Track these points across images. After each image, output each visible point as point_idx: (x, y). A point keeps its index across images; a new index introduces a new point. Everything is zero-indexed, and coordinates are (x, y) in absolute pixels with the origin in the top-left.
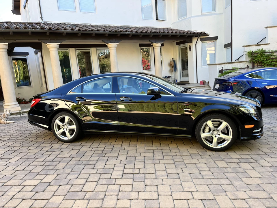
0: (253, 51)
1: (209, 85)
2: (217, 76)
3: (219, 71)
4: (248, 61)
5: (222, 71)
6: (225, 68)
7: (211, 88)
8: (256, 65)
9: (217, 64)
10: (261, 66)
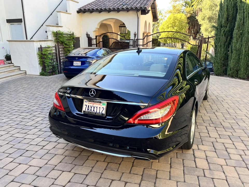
0: (57, 32)
1: (13, 64)
2: (36, 53)
3: (39, 48)
4: (53, 40)
5: (41, 49)
6: (43, 46)
7: (19, 68)
8: (60, 44)
9: (35, 40)
10: (62, 45)
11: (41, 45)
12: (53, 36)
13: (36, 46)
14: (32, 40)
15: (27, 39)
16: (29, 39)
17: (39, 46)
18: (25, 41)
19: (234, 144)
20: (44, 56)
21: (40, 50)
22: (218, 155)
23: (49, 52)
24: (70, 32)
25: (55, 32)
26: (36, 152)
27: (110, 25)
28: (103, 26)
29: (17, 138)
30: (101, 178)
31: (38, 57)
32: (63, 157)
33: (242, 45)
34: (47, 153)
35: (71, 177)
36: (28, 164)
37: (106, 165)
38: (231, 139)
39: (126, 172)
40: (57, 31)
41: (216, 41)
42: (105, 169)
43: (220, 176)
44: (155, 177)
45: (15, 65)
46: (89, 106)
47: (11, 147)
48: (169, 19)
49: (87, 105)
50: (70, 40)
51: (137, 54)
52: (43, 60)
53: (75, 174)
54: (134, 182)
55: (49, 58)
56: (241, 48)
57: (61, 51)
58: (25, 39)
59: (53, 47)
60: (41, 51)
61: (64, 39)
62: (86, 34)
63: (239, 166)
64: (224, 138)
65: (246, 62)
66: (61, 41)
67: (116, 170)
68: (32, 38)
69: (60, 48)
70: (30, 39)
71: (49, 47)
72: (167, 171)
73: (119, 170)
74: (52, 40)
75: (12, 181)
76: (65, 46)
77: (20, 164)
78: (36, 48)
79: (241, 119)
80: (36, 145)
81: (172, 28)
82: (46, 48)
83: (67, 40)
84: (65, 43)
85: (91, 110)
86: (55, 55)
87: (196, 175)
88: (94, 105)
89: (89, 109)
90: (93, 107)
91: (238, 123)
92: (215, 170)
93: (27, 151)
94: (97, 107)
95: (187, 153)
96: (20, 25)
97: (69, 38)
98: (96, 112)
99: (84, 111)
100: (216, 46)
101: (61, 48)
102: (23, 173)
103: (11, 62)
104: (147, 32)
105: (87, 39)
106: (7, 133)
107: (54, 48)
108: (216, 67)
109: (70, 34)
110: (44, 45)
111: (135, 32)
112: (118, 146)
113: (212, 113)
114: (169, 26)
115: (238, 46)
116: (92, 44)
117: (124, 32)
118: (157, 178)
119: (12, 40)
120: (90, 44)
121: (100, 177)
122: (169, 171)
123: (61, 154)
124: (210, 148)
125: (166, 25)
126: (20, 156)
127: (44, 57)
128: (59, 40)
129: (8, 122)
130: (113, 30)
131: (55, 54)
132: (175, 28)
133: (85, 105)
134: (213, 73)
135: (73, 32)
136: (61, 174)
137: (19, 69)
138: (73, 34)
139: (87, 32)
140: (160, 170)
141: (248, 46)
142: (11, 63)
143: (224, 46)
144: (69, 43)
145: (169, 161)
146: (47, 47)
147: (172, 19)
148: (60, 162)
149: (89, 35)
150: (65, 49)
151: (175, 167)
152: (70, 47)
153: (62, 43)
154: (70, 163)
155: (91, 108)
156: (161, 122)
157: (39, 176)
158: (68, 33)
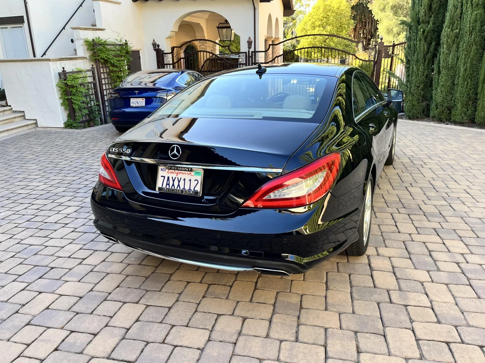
0: (93, 40)
1: (10, 108)
2: (55, 85)
3: (59, 74)
4: (88, 57)
5: (63, 75)
6: (67, 70)
7: (23, 114)
8: (101, 66)
9: (51, 58)
10: (106, 67)
11: (63, 68)
12: (86, 49)
13: (54, 69)
14: (44, 57)
15: (35, 56)
16: (38, 56)
17: (61, 70)
18: (32, 60)
19: (444, 244)
20: (72, 89)
21: (62, 77)
22: (415, 264)
23: (80, 81)
24: (120, 41)
25: (91, 40)
26: (70, 269)
27: (198, 24)
28: (185, 26)
29: (31, 245)
30: (196, 313)
31: (60, 92)
32: (122, 277)
33: (458, 59)
34: (91, 271)
35: (141, 312)
36: (56, 292)
37: (206, 289)
38: (440, 234)
39: (243, 300)
40: (95, 39)
41: (408, 52)
42: (204, 297)
43: (419, 301)
44: (299, 306)
45: (13, 110)
46: (168, 178)
47: (20, 264)
48: (315, 10)
49: (164, 177)
50: (122, 56)
51: (258, 76)
52: (70, 97)
53: (148, 306)
54: (259, 317)
55: (82, 92)
56: (457, 63)
57: (104, 78)
58: (32, 57)
59: (88, 71)
60: (65, 80)
61: (108, 55)
62: (153, 44)
63: (455, 283)
64: (426, 232)
65: (465, 92)
66: (103, 59)
67: (225, 298)
68: (44, 54)
69: (101, 73)
70: (42, 56)
71: (80, 72)
72: (320, 295)
73: (229, 297)
74: (85, 56)
75: (27, 325)
76: (111, 68)
77: (40, 293)
78: (55, 74)
79: (458, 198)
80: (69, 257)
81: (321, 28)
82: (73, 72)
83: (116, 56)
84: (111, 63)
85: (173, 185)
86: (93, 87)
87: (376, 301)
88: (179, 176)
89: (169, 184)
90: (176, 179)
91: (451, 205)
92: (410, 290)
93: (52, 268)
94: (184, 180)
95: (356, 262)
96: (21, 28)
97: (119, 52)
98: (184, 188)
99: (160, 189)
100: (409, 60)
101: (103, 73)
102: (47, 308)
103: (7, 103)
104: (272, 37)
105: (154, 53)
106: (10, 238)
107: (90, 74)
108: (409, 102)
109: (120, 45)
110: (70, 66)
111: (250, 38)
112: (227, 250)
113: (402, 188)
114: (317, 23)
115: (450, 61)
116: (165, 63)
117: (227, 38)
118: (301, 308)
119: (6, 59)
120: (161, 63)
121: (194, 311)
122: (324, 294)
123: (118, 272)
124: (399, 252)
125: (310, 23)
126: (40, 278)
127: (72, 91)
128: (99, 56)
129: (10, 218)
130: (206, 35)
131: (92, 84)
132: (329, 28)
133: (162, 176)
134: (403, 115)
135: (126, 41)
136: (120, 308)
137: (21, 116)
138: (126, 44)
139: (154, 41)
140: (307, 294)
141: (469, 60)
142: (7, 105)
143: (425, 61)
144: (119, 62)
145: (324, 278)
146: (75, 70)
147: (321, 11)
148: (118, 287)
149: (158, 46)
150: (112, 74)
151: (335, 288)
152: (122, 69)
153: (106, 62)
154: (137, 287)
155: (174, 181)
156: (308, 203)
157: (79, 312)
158: (117, 42)
